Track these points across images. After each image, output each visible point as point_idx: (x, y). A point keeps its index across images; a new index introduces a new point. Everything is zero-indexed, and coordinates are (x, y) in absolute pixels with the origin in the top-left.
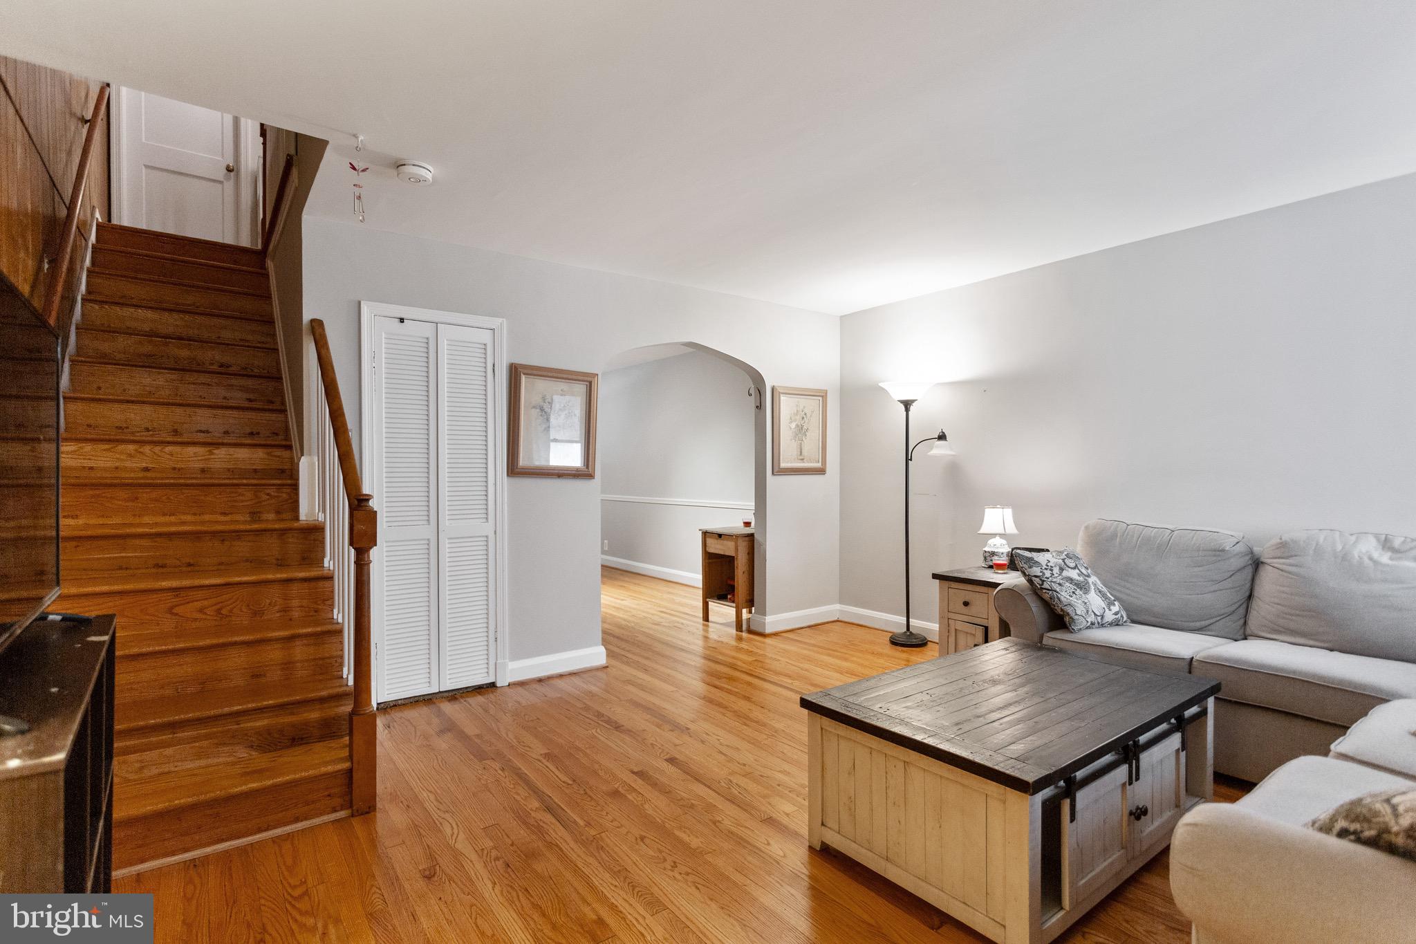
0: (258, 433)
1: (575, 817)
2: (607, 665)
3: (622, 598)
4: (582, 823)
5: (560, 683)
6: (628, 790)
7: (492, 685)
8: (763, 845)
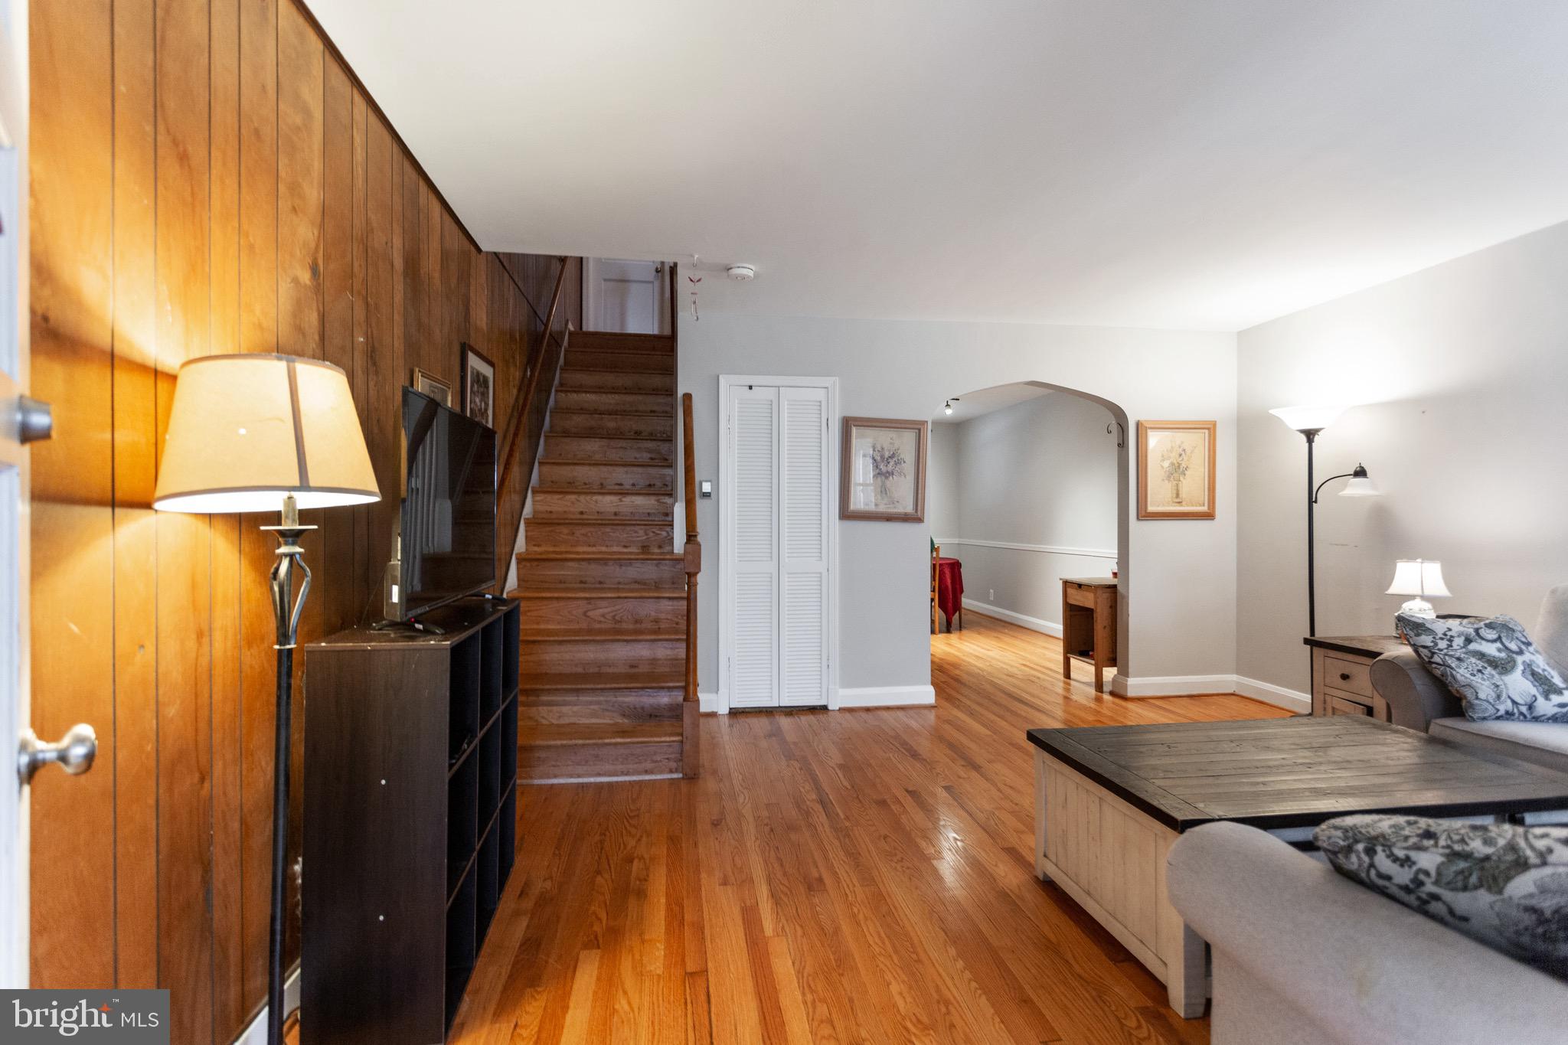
0: (654, 485)
1: (839, 811)
2: (936, 705)
3: (989, 648)
4: (842, 816)
5: (885, 714)
6: (894, 802)
7: (825, 708)
8: (991, 866)
